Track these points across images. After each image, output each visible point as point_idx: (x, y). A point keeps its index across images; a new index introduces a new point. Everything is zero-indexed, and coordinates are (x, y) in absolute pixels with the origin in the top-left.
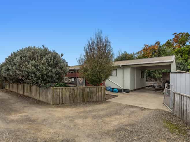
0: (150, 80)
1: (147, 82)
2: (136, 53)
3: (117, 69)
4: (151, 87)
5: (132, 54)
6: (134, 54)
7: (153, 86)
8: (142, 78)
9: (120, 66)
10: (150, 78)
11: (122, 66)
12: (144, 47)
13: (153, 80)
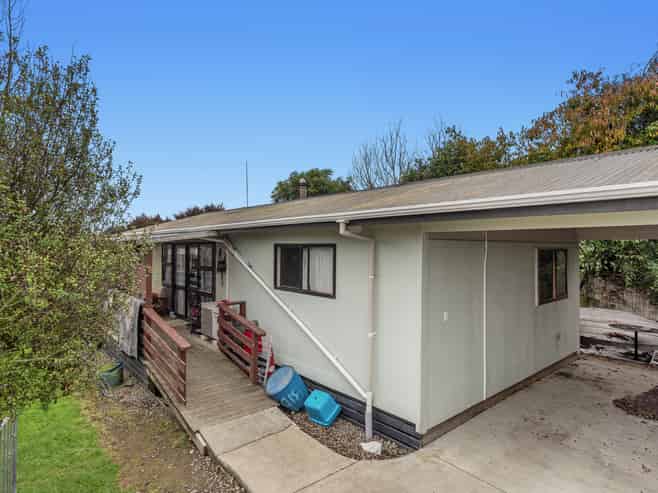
0: (613, 301)
1: (586, 313)
2: (517, 130)
3: (334, 246)
4: (617, 345)
5: (493, 138)
6: (502, 138)
7: (636, 343)
8: (546, 297)
9: (334, 224)
10: (611, 287)
11: (351, 223)
12: (573, 87)
13: (632, 297)
